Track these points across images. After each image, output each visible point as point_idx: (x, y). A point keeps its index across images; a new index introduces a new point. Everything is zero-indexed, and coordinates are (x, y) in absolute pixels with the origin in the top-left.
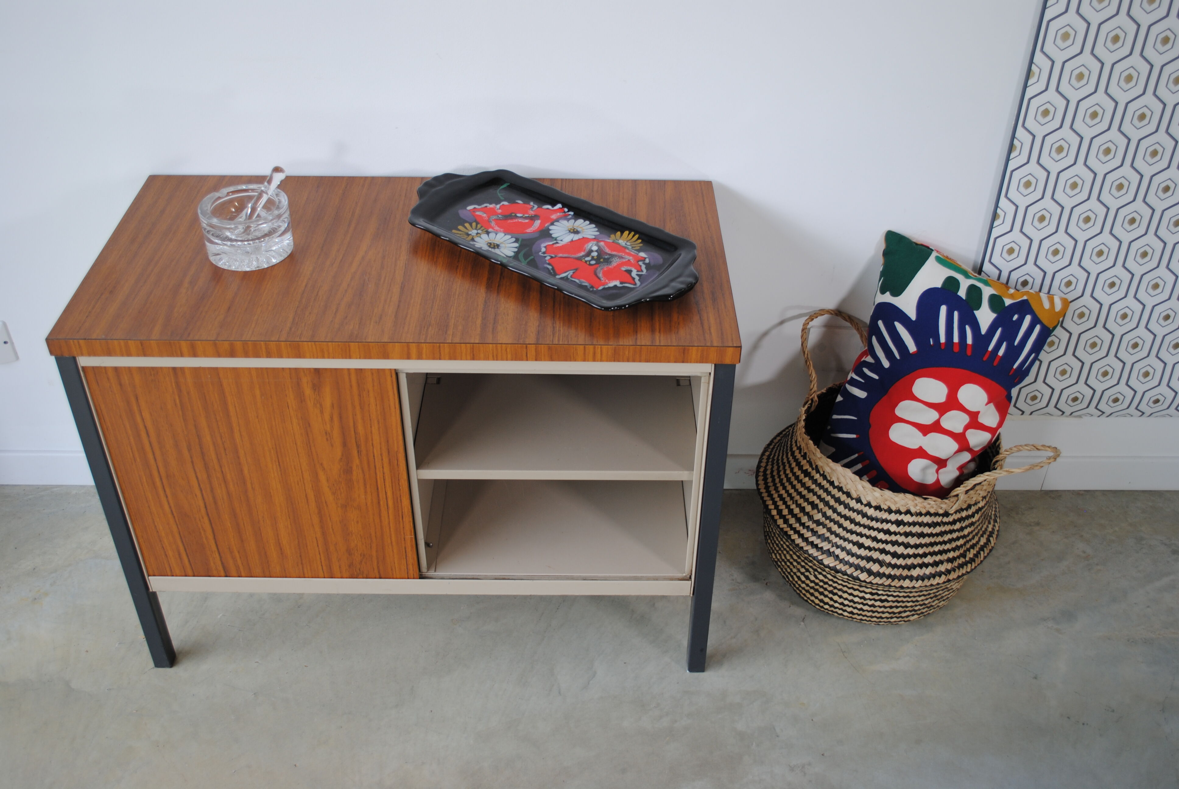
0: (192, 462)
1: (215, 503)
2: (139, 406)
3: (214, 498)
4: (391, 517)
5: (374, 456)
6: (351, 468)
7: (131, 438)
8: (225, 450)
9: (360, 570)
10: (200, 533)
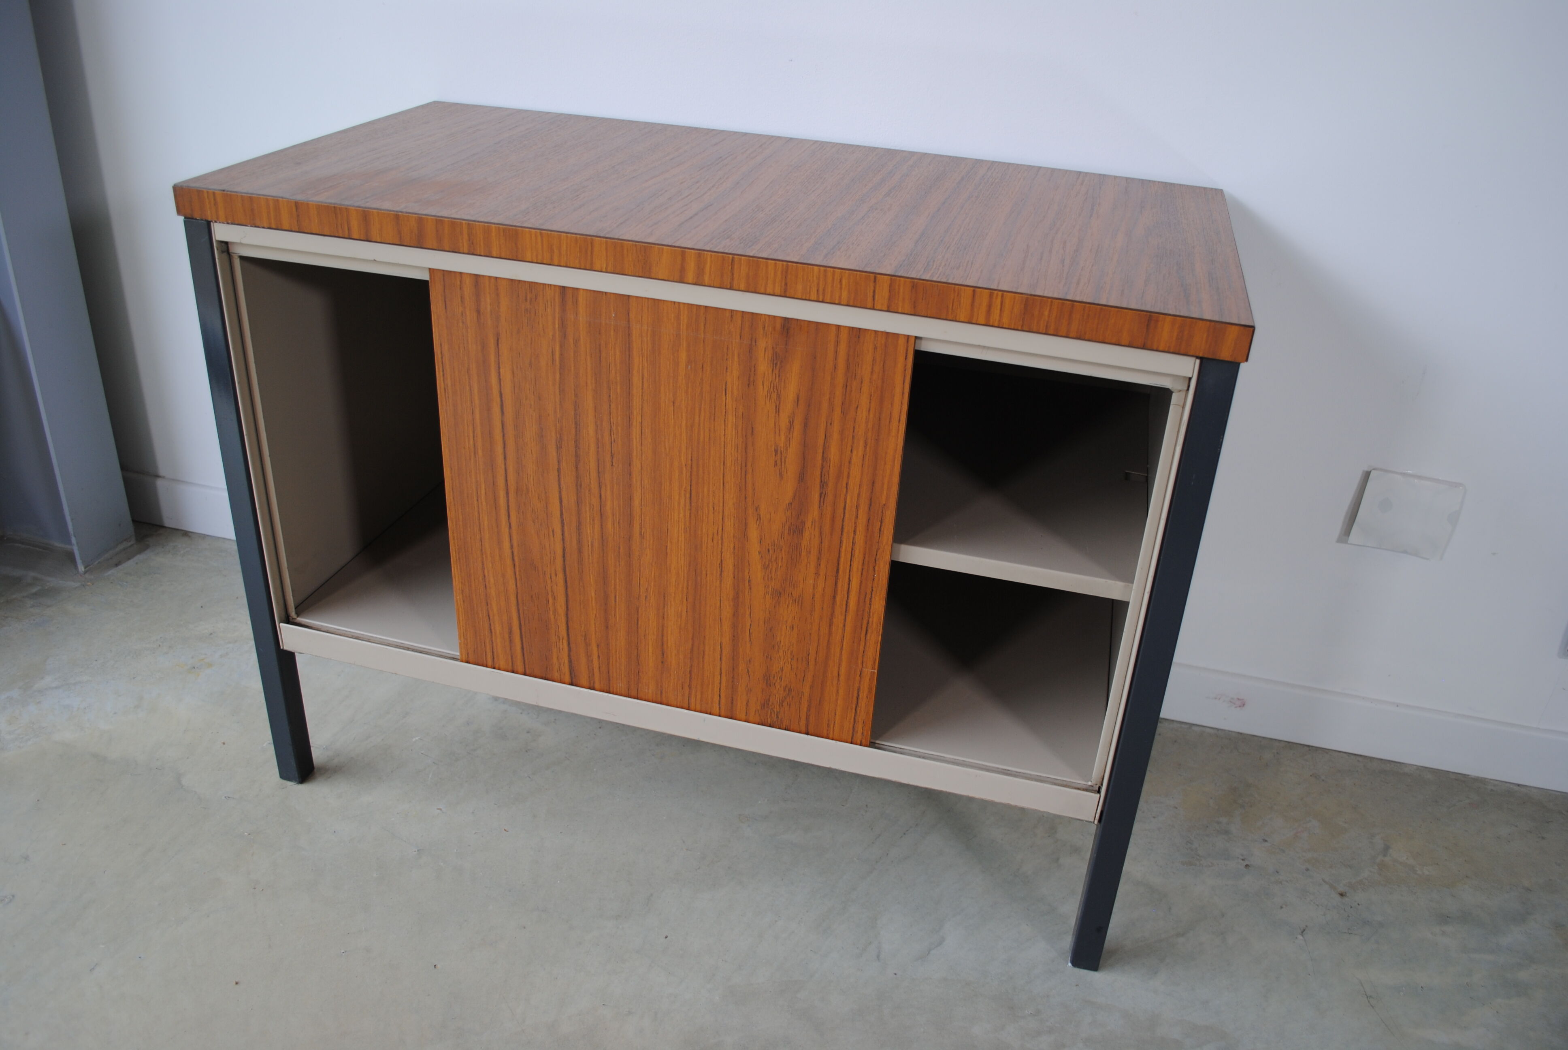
0: (559, 471)
1: (580, 551)
2: (498, 355)
3: (579, 542)
4: (848, 628)
5: (845, 508)
6: (803, 523)
7: (477, 411)
8: (612, 456)
9: (777, 717)
10: (548, 601)
